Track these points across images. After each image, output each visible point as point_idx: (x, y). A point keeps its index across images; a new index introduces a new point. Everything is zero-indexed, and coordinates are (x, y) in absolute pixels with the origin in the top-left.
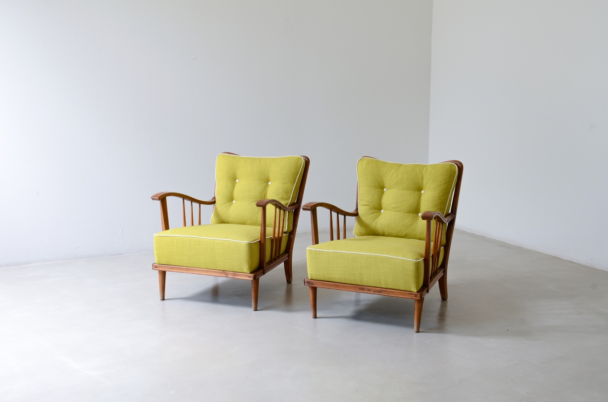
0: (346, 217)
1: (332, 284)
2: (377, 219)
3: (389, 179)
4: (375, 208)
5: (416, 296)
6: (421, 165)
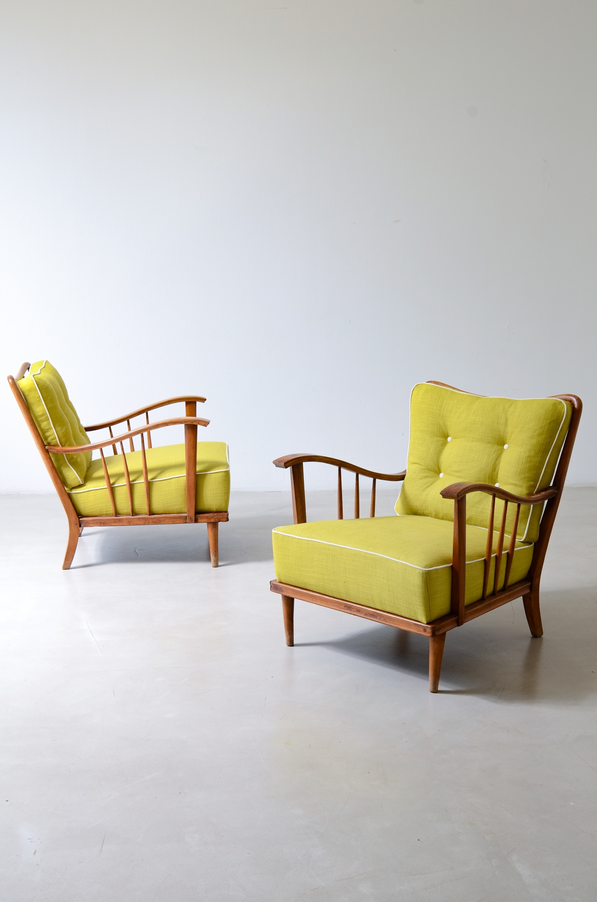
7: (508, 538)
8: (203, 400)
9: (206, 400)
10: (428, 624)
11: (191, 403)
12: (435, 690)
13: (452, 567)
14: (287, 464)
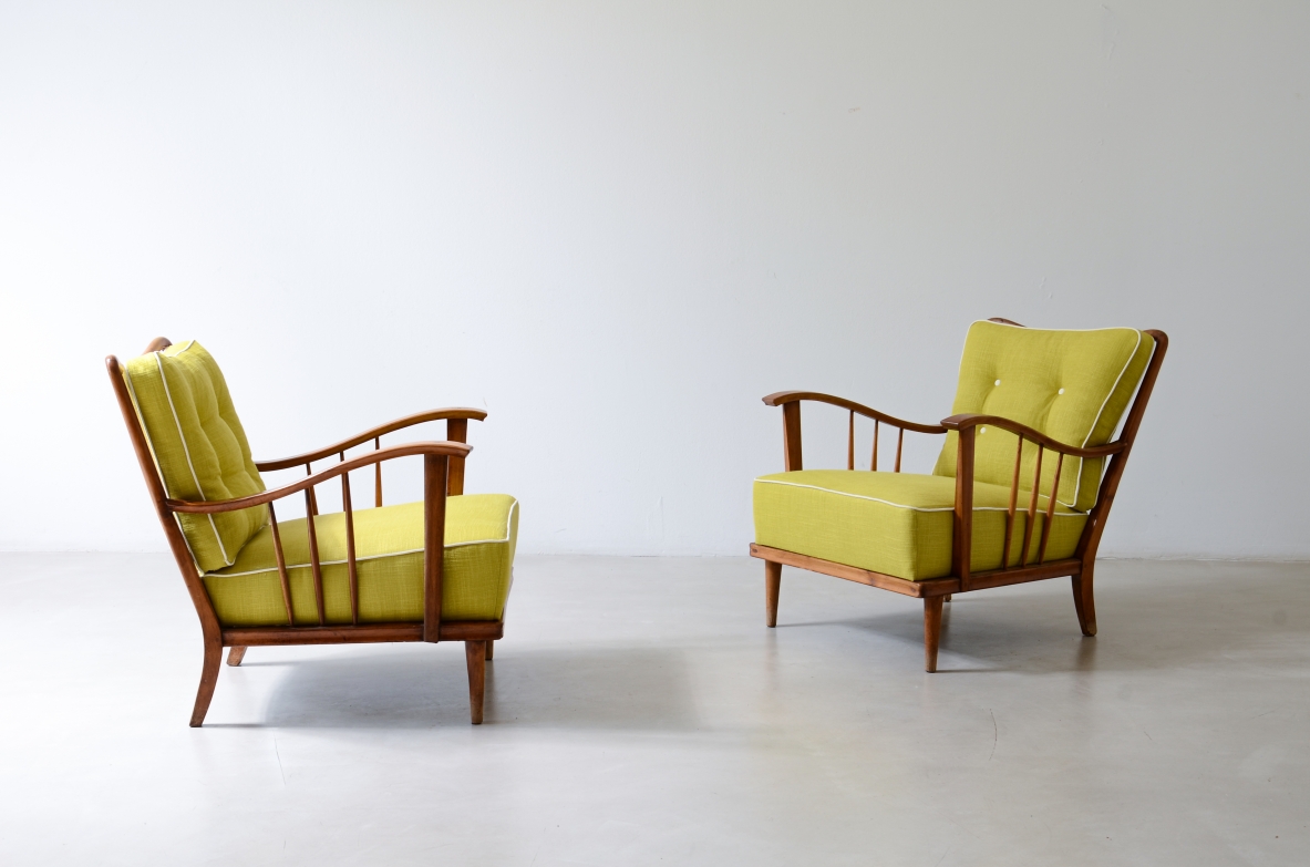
7: (1044, 499)
8: (481, 416)
9: (485, 415)
10: (915, 581)
11: (457, 423)
12: (932, 669)
13: (954, 512)
14: (776, 402)
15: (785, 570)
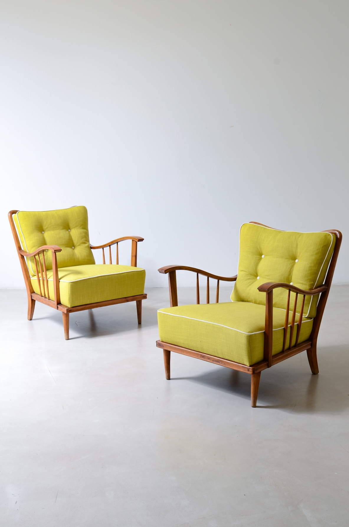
0: (220, 281)
1: (195, 353)
2: (251, 286)
3: (267, 245)
4: (251, 275)
5: (248, 370)
6: (298, 233)
7: (298, 315)
10: (250, 366)
12: (255, 406)
13: (264, 332)
14: (166, 272)
15: (172, 353)
